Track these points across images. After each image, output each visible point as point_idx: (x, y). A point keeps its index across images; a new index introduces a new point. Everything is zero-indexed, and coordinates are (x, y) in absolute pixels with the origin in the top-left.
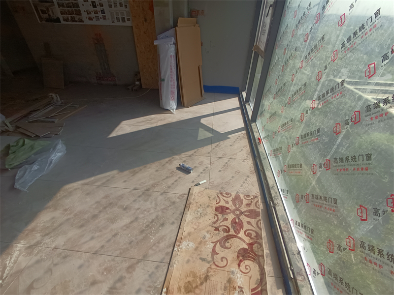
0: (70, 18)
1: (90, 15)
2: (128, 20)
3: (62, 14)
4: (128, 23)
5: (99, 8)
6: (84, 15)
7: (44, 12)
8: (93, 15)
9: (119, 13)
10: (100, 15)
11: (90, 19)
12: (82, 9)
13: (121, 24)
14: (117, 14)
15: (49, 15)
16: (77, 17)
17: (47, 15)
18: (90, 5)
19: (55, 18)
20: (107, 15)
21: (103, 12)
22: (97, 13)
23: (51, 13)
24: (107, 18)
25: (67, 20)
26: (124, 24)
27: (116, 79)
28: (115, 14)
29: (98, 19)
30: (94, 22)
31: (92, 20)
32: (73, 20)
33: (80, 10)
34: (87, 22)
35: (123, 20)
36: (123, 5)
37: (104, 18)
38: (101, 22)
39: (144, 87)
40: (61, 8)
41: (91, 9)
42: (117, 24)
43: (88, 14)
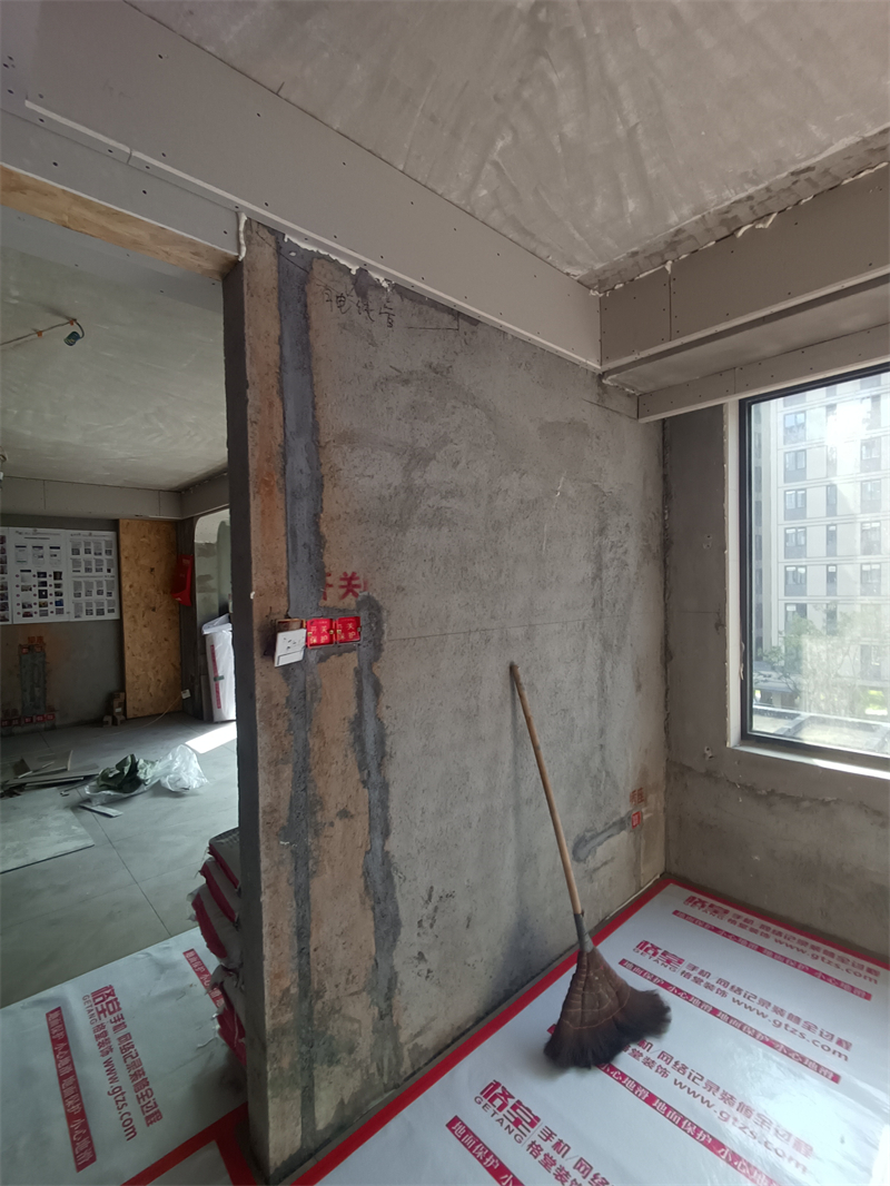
1: (27, 610)
2: (110, 611)
4: (108, 617)
5: (52, 599)
6: (14, 610)
8: (35, 608)
9: (94, 605)
10: (52, 608)
11: (27, 615)
12: (13, 601)
13: (94, 617)
14: (89, 604)
18: (35, 595)
20: (68, 606)
21: (59, 603)
22: (47, 606)
24: (65, 611)
26: (101, 618)
27: (57, 715)
28: (84, 605)
29: (44, 614)
30: (36, 619)
31: (31, 616)
33: (7, 604)
34: (18, 620)
35: (100, 612)
36: (105, 593)
37: (60, 612)
38: (52, 618)
39: (130, 714)
41: (37, 599)
42: (84, 618)
43: (24, 607)
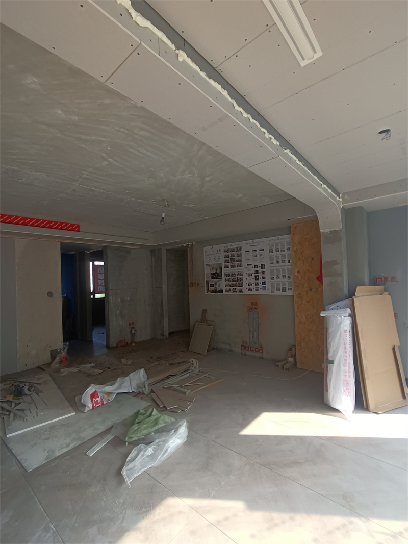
0: (231, 290)
1: (250, 287)
2: (290, 289)
3: (226, 287)
4: (289, 293)
5: (260, 281)
6: (245, 286)
7: (212, 285)
8: (254, 286)
9: (281, 284)
10: (261, 286)
11: (250, 290)
12: (245, 282)
13: (281, 293)
14: (278, 284)
15: (215, 288)
16: (238, 289)
17: (214, 288)
18: (253, 278)
19: (219, 289)
20: (268, 285)
21: (264, 283)
22: (258, 285)
23: (217, 286)
24: (267, 288)
25: (228, 291)
26: (284, 294)
27: (264, 350)
28: (275, 285)
29: (257, 290)
30: (254, 292)
31: (252, 290)
32: (234, 291)
33: (242, 283)
34: (246, 292)
35: (284, 290)
36: (287, 277)
37: (264, 288)
38: (261, 292)
40: (227, 282)
